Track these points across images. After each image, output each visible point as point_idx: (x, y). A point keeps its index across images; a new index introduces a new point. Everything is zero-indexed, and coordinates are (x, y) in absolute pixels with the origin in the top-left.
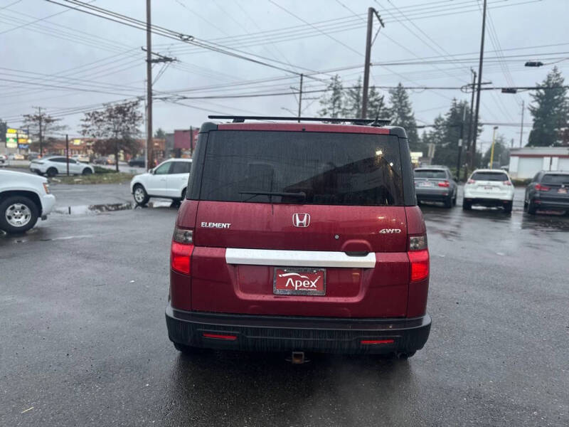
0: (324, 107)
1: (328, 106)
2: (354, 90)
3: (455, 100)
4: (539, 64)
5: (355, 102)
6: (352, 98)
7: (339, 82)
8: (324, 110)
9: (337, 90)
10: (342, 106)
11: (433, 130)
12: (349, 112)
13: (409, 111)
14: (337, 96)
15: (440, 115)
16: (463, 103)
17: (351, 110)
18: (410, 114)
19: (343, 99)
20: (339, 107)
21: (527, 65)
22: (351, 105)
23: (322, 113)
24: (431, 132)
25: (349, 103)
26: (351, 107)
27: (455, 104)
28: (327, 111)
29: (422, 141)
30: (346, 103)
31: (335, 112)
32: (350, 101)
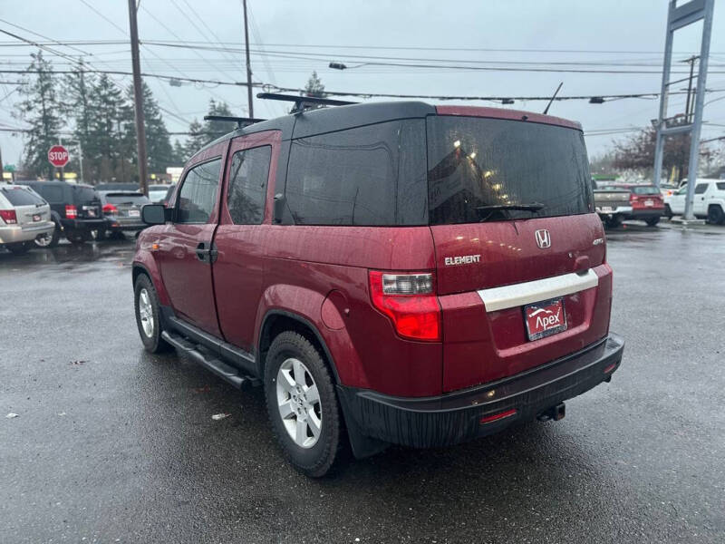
0: (24, 98)
1: (32, 97)
2: (73, 76)
3: (213, 101)
4: (343, 67)
5: (78, 94)
6: (72, 89)
7: (46, 63)
8: (26, 103)
9: (45, 74)
10: (58, 99)
11: (191, 139)
12: (71, 108)
13: (156, 113)
14: (46, 83)
15: (196, 120)
16: (222, 106)
17: (75, 106)
18: (157, 117)
19: (57, 88)
20: (52, 100)
21: (331, 66)
22: (72, 98)
23: (24, 107)
24: (188, 141)
25: (70, 94)
26: (74, 102)
27: (214, 106)
28: (32, 105)
29: (176, 153)
30: (64, 94)
31: (47, 107)
32: (70, 92)
